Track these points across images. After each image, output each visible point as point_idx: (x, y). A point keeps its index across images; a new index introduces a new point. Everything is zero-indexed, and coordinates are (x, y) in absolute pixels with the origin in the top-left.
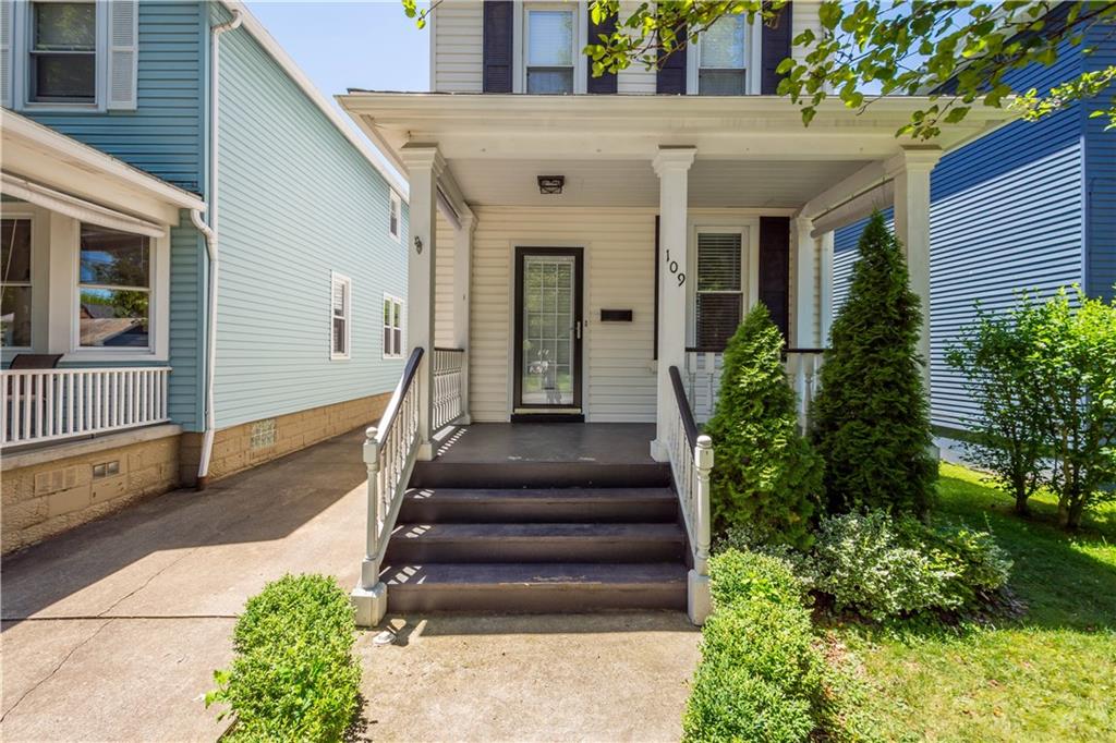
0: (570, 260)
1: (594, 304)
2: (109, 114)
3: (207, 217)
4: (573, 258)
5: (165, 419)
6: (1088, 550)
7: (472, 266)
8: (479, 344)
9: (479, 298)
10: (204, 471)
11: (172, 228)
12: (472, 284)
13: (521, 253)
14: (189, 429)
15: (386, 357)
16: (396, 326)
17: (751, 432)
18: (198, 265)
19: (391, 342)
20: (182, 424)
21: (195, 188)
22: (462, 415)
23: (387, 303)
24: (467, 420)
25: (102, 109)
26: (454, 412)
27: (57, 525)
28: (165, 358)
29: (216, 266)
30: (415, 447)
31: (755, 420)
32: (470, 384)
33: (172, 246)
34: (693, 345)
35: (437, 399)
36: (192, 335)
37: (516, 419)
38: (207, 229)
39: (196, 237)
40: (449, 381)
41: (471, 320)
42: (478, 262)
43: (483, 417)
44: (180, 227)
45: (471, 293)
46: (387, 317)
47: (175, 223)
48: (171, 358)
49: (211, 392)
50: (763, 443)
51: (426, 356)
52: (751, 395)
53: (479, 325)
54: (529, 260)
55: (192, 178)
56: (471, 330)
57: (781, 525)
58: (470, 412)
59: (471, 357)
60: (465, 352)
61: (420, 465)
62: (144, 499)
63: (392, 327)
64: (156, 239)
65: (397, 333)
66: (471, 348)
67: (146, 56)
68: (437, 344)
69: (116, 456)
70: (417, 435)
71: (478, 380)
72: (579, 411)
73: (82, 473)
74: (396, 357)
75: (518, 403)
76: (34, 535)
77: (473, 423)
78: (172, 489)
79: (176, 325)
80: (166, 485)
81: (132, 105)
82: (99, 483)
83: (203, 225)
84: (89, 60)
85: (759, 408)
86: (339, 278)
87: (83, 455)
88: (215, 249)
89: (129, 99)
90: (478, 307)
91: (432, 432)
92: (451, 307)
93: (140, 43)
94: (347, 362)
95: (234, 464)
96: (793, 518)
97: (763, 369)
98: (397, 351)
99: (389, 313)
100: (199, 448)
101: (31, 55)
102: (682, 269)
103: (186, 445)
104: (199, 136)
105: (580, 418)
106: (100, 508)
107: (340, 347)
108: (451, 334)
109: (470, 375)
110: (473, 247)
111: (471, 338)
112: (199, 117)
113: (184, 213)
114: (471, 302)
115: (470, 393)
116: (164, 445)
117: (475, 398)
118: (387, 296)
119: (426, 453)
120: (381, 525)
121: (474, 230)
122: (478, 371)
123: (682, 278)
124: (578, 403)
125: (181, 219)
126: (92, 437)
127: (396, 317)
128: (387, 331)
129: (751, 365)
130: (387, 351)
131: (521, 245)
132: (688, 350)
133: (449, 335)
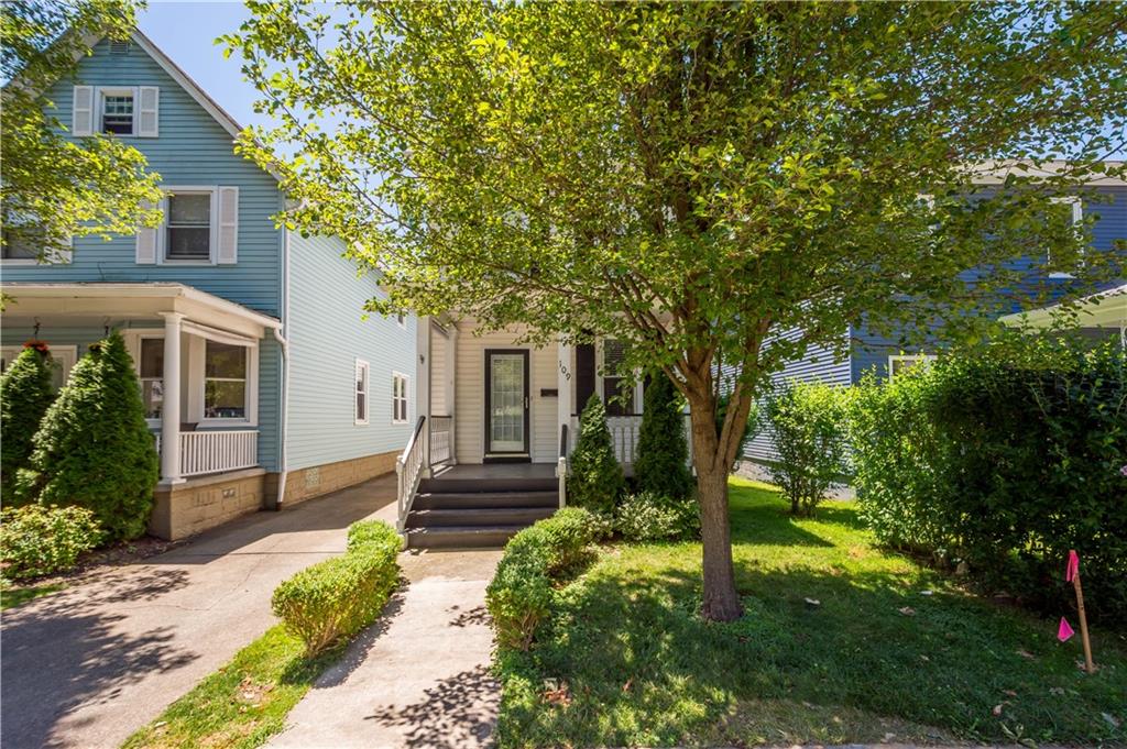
0: (521, 357)
1: (536, 385)
2: (218, 266)
3: (283, 332)
4: (522, 356)
5: (256, 464)
6: (799, 524)
7: (456, 361)
8: (461, 412)
9: (461, 383)
10: (281, 499)
11: (261, 340)
12: (456, 373)
13: (489, 353)
14: (272, 471)
15: (395, 422)
16: (403, 396)
17: (587, 455)
18: (277, 364)
19: (400, 410)
20: (266, 468)
21: (276, 315)
22: (450, 458)
23: (396, 379)
24: (454, 461)
25: (214, 263)
26: (445, 456)
27: (208, 524)
28: (255, 425)
29: (288, 363)
30: (421, 470)
31: (590, 450)
32: (456, 439)
33: (260, 351)
34: (575, 412)
35: (433, 446)
36: (273, 409)
37: (487, 462)
38: (283, 340)
39: (276, 346)
40: (442, 436)
41: (456, 397)
42: (460, 359)
43: (464, 460)
44: (266, 339)
45: (456, 380)
46: (396, 389)
47: (262, 336)
48: (259, 424)
49: (285, 446)
50: (592, 461)
51: (427, 420)
52: (589, 438)
53: (461, 400)
54: (494, 357)
55: (274, 307)
56: (456, 403)
57: (601, 500)
58: (456, 457)
59: (456, 421)
60: (453, 418)
61: (423, 481)
62: (247, 514)
63: (400, 398)
64: (250, 348)
65: (404, 403)
66: (456, 415)
67: (243, 229)
68: (433, 413)
69: (234, 485)
70: (422, 465)
71: (461, 436)
72: (527, 455)
73: (218, 494)
74: (403, 422)
75: (488, 450)
76: (199, 528)
77: (458, 464)
78: (260, 510)
79: (263, 403)
80: (257, 507)
81: (234, 261)
82: (226, 502)
83: (280, 338)
84: (206, 232)
85: (592, 443)
86: (360, 363)
87: (219, 484)
88: (287, 352)
89: (232, 257)
90: (461, 389)
91: (430, 466)
92: (443, 389)
93: (239, 220)
94: (366, 426)
95: (296, 497)
96: (607, 497)
97: (593, 425)
98: (404, 417)
99: (398, 387)
100: (277, 483)
101: (168, 229)
102: (569, 371)
103: (269, 481)
104: (278, 280)
105: (528, 460)
106: (226, 517)
107: (361, 415)
108: (443, 406)
109: (456, 433)
110: (457, 349)
111: (456, 409)
112: (278, 268)
113: (269, 331)
114: (456, 386)
115: (456, 445)
116: (257, 481)
117: (459, 448)
118: (396, 373)
119: (427, 474)
120: (404, 506)
121: (457, 338)
122: (462, 430)
123: (568, 376)
124: (527, 450)
125: (266, 334)
126: (221, 473)
127: (403, 388)
128: (396, 401)
129: (588, 423)
130: (396, 418)
131: (488, 348)
132: (572, 415)
133: (441, 407)
